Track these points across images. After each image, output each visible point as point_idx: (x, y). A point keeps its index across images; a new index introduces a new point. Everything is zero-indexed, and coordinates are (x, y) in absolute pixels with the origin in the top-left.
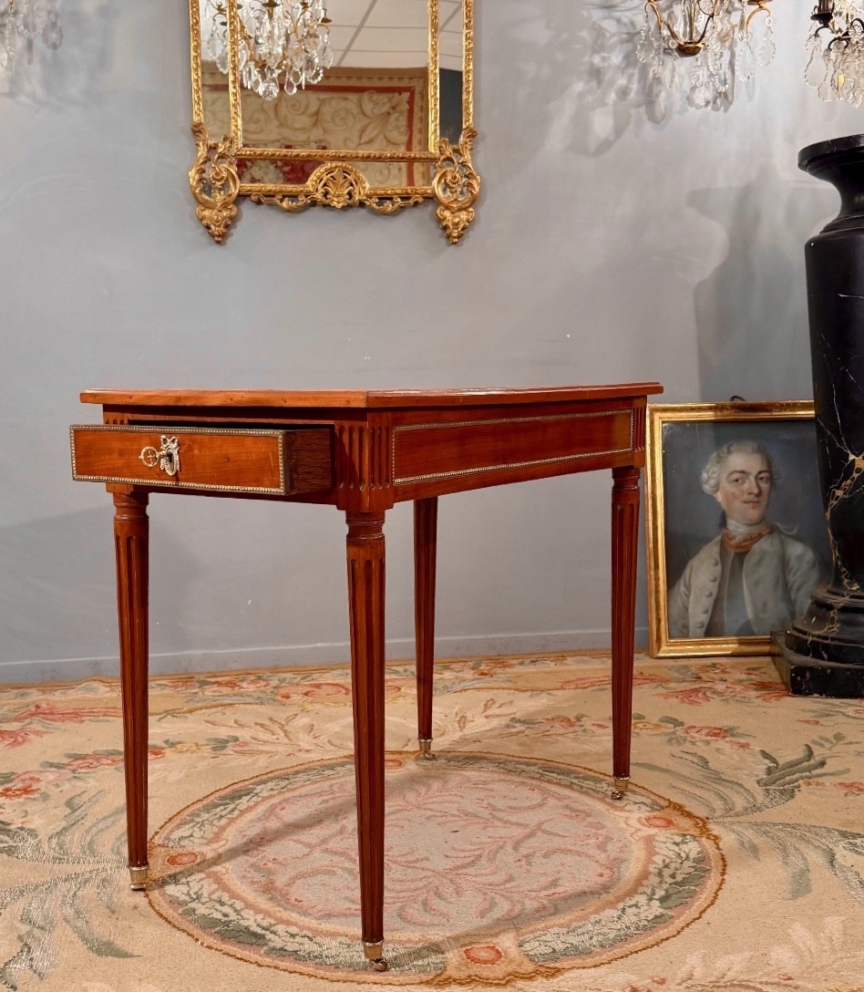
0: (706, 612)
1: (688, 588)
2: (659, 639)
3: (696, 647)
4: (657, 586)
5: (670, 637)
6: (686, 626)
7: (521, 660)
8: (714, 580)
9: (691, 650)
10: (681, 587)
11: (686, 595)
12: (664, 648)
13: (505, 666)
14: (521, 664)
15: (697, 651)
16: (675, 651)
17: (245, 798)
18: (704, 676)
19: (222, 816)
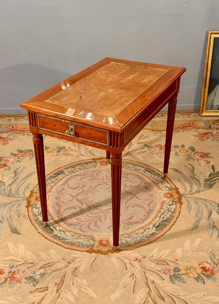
1: (215, 94)
2: (203, 110)
5: (207, 109)
6: (212, 106)
11: (214, 96)
12: (204, 113)
15: (215, 114)
16: (207, 114)
17: (61, 175)
18: (212, 127)
19: (53, 182)
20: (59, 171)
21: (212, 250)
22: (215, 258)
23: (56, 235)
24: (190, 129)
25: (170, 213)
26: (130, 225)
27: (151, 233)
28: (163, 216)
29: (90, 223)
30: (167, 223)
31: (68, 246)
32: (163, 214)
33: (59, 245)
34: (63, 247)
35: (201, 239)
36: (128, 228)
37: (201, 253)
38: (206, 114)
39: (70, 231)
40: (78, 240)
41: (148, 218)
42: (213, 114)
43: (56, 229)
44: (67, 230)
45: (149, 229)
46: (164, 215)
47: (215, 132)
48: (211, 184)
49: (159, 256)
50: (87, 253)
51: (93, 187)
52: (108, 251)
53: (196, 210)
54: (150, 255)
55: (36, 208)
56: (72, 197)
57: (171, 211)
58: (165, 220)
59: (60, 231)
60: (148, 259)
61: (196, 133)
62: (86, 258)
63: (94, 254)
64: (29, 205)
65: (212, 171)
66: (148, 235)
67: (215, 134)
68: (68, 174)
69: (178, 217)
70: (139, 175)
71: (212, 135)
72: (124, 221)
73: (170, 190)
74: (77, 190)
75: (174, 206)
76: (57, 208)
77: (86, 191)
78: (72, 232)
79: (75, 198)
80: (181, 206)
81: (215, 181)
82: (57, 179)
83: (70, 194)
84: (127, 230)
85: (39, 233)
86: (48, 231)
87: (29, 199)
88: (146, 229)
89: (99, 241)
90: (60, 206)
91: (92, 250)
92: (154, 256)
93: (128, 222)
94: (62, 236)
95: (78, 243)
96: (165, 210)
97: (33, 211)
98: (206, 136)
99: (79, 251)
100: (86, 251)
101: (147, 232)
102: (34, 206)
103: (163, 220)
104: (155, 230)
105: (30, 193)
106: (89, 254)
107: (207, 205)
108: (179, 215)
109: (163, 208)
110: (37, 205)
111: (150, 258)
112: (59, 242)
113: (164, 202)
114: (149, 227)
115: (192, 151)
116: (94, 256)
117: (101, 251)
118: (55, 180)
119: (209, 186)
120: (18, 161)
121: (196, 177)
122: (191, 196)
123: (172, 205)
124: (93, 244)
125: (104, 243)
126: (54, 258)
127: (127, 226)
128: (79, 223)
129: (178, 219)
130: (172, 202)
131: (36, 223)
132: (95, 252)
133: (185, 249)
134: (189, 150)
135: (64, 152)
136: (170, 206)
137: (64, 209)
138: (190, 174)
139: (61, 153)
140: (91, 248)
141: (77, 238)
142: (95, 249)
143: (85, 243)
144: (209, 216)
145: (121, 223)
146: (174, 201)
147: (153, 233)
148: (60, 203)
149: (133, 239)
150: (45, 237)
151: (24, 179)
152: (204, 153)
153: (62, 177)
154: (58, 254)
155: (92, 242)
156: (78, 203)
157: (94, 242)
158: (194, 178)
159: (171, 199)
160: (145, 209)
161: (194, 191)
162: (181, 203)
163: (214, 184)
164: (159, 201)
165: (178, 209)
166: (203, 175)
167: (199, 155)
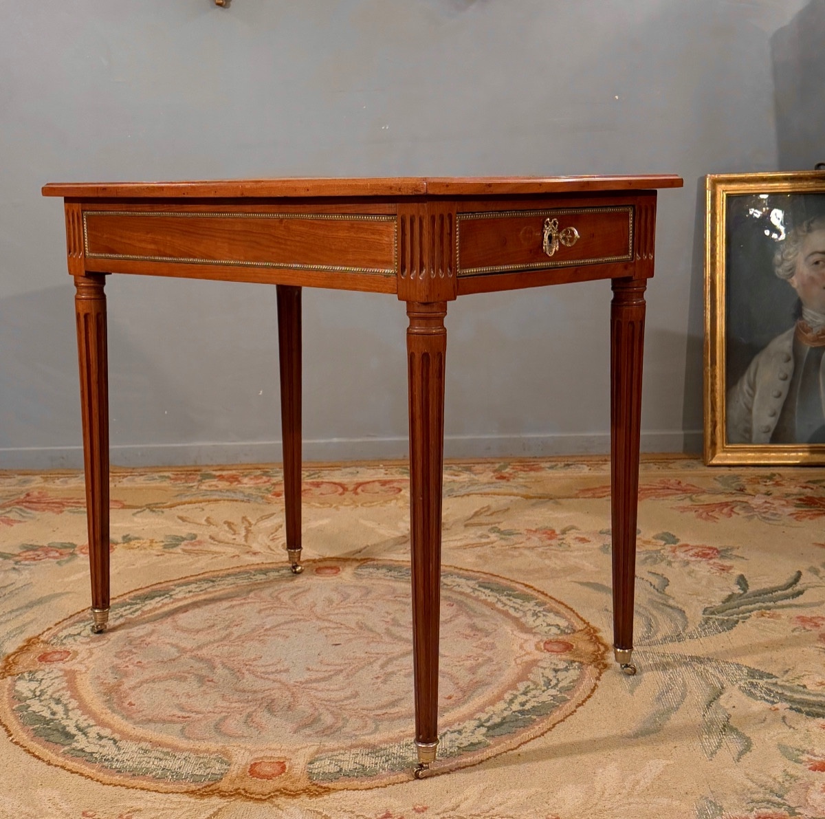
0: (774, 415)
1: (753, 386)
2: (714, 444)
3: (758, 455)
4: (713, 384)
5: (728, 442)
6: (748, 431)
7: (553, 464)
8: (785, 379)
9: (750, 458)
10: (744, 385)
11: (749, 394)
12: (719, 454)
13: (531, 470)
14: (551, 468)
15: (759, 458)
16: (732, 458)
17: (158, 599)
18: (749, 489)
19: (122, 616)
20: (153, 591)
21: (712, 792)
22: (722, 815)
23: (82, 750)
24: (667, 495)
25: (553, 692)
26: (386, 723)
27: (466, 744)
28: (522, 699)
29: (226, 718)
30: (534, 717)
31: (117, 778)
32: (525, 693)
33: (82, 775)
34: (97, 781)
35: (668, 762)
36: (376, 729)
37: (665, 801)
38: (727, 458)
39: (140, 740)
40: (163, 764)
41: (464, 703)
42: (753, 458)
43: (85, 734)
44: (127, 737)
45: (460, 732)
46: (530, 695)
47: (757, 501)
48: (727, 621)
49: (485, 807)
50: (186, 798)
51: (268, 627)
52: (277, 791)
53: (660, 684)
54: (448, 805)
55: (30, 680)
56: (178, 651)
57: (557, 685)
58: (528, 711)
59: (101, 738)
60: (438, 814)
61: (687, 503)
62: (180, 812)
63: (216, 801)
64: (6, 674)
65: (737, 590)
66: (450, 748)
67: (759, 506)
68: (187, 595)
69: (584, 701)
70: (454, 596)
71: (747, 507)
72: (365, 712)
73: (563, 632)
74: (204, 633)
75: (573, 673)
76: (111, 680)
77: (239, 637)
78: (145, 740)
79: (189, 654)
80: (600, 674)
81: (748, 614)
82: (137, 610)
83: (172, 645)
84: (371, 734)
85: (16, 743)
86: (52, 738)
87: (13, 657)
88: (446, 733)
89: (247, 764)
90: (126, 675)
91: (212, 791)
92: (463, 806)
93: (379, 712)
94: (105, 751)
95: (160, 772)
96: (535, 683)
97: (16, 688)
98: (726, 510)
99: (156, 791)
100: (186, 792)
101: (451, 741)
102: (26, 675)
103: (521, 708)
104: (484, 735)
105: (21, 644)
106: (193, 800)
107: (708, 671)
108: (589, 697)
109: (528, 679)
110: (36, 671)
111: (444, 812)
112: (87, 770)
113: (535, 662)
114: (460, 727)
115: (667, 542)
116: (213, 806)
117: (246, 792)
118: (128, 612)
119: (721, 625)
120: (14, 569)
121: (671, 602)
122: (648, 649)
123: (566, 669)
124: (222, 774)
125: (268, 770)
126: (50, 810)
127: (374, 726)
128: (184, 717)
129: (580, 708)
130: (566, 664)
131: (16, 718)
132: (223, 795)
133: (598, 787)
134: (654, 541)
135: (189, 547)
136: (559, 673)
137: (138, 680)
138: (650, 596)
139: (178, 550)
140: (212, 783)
141: (161, 756)
142: (224, 785)
143: (188, 769)
144: (711, 702)
145: (351, 716)
146: (574, 662)
147: (472, 744)
148: (127, 667)
149: (387, 761)
150: (37, 754)
151: (17, 610)
152: (710, 548)
153: (160, 604)
154: (68, 801)
155: (217, 768)
156: (197, 665)
157: (226, 767)
158: (663, 604)
159: (564, 657)
160: (457, 681)
161: (659, 636)
162: (601, 666)
163: (741, 621)
164: (515, 660)
165: (588, 683)
166: (700, 598)
167: (691, 553)
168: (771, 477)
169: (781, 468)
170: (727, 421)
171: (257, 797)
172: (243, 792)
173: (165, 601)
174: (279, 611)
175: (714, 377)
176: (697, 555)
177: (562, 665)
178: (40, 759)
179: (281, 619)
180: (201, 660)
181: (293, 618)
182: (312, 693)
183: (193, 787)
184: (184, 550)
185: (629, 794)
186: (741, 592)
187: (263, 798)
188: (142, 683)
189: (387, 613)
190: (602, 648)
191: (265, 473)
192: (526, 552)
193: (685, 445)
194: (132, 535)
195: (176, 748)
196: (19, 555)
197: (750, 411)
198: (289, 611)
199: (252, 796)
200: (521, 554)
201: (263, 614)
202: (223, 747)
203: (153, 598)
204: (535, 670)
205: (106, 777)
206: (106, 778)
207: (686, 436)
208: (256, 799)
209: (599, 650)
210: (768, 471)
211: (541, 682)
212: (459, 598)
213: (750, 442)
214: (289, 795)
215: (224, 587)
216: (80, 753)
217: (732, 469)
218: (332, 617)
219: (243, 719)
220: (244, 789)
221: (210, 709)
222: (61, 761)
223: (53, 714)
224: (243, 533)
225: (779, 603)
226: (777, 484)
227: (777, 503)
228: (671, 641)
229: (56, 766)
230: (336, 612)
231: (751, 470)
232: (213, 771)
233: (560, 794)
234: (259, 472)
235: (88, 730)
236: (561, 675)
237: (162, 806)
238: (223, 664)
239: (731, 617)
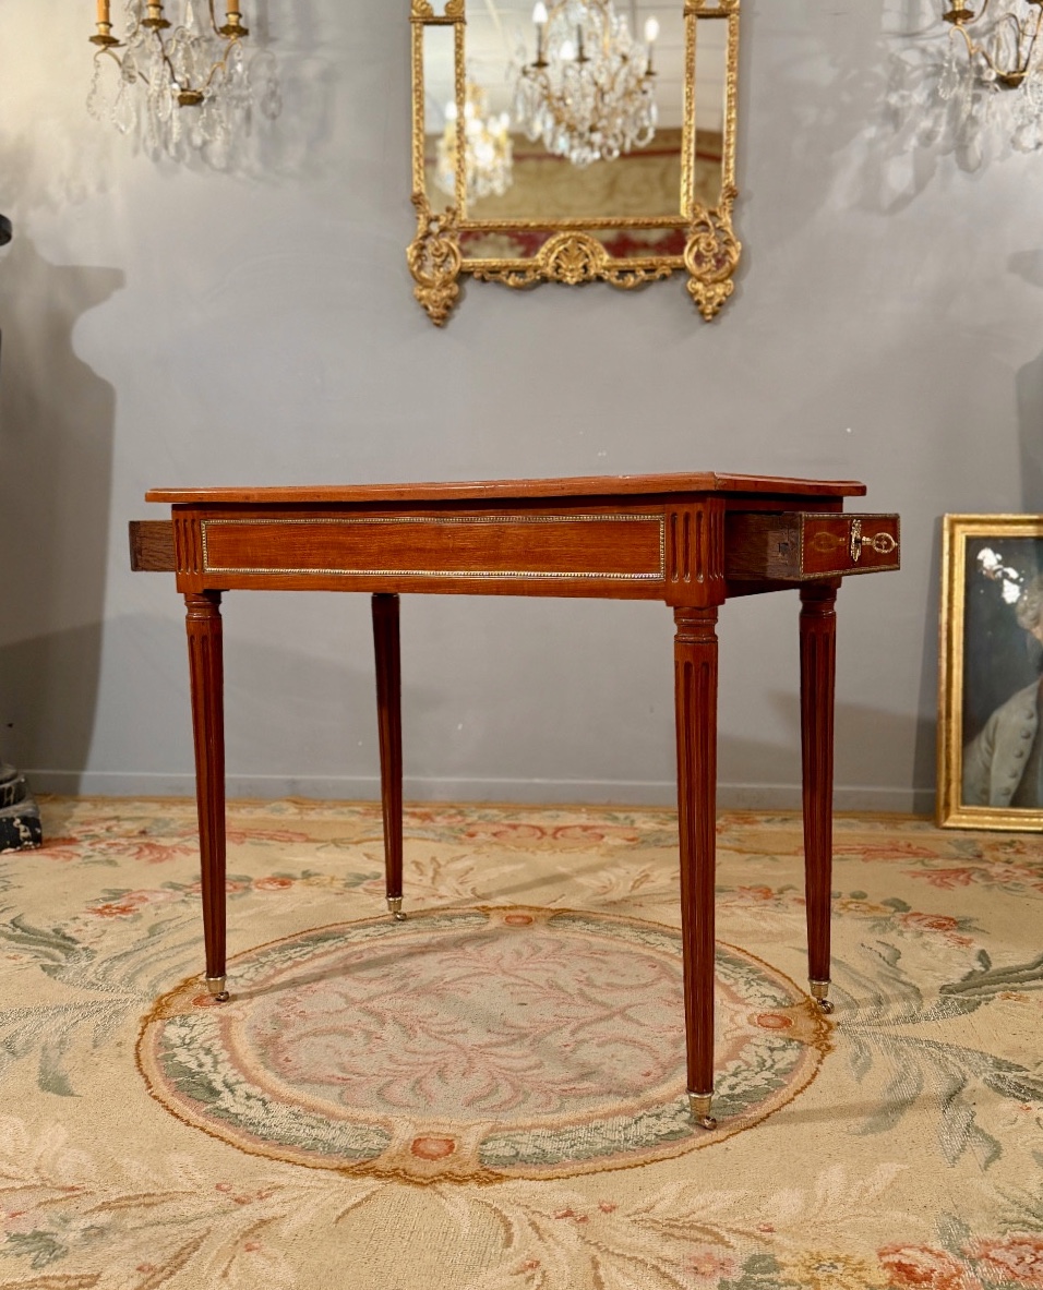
0: (1014, 776)
1: (991, 744)
2: (947, 804)
3: (996, 819)
4: (948, 739)
5: (964, 803)
6: (986, 792)
7: (770, 817)
8: (1027, 737)
9: (988, 822)
10: (981, 743)
11: (988, 752)
12: (953, 816)
13: (746, 823)
14: (768, 821)
15: (997, 823)
16: (968, 821)
17: (331, 942)
18: (987, 855)
19: (290, 958)
20: (327, 933)
21: (956, 1206)
22: (969, 1236)
23: (227, 1110)
24: (896, 857)
25: (767, 1074)
26: (572, 1100)
27: (665, 1131)
28: (733, 1081)
29: (391, 1082)
30: (746, 1104)
31: (262, 1147)
32: (735, 1075)
33: (222, 1139)
34: (238, 1148)
35: (902, 1166)
36: (561, 1109)
37: (899, 1215)
38: (961, 821)
39: (292, 1102)
40: (315, 1132)
41: (664, 1082)
42: (991, 823)
43: (232, 1091)
44: (279, 1098)
45: (658, 1116)
46: (740, 1077)
47: (998, 869)
48: (968, 1001)
49: (684, 1210)
50: (336, 1176)
51: (448, 980)
52: (442, 1174)
53: (892, 1072)
54: (641, 1205)
55: (181, 1026)
56: (346, 1003)
57: (772, 1066)
58: (738, 1095)
59: (249, 1097)
60: (629, 1216)
61: (919, 867)
62: (327, 1193)
63: (370, 1182)
64: (157, 1017)
65: (978, 966)
66: (647, 1135)
67: (998, 875)
68: (364, 939)
69: (803, 1088)
70: (657, 956)
71: (986, 875)
72: (550, 1086)
73: (780, 1005)
74: (378, 983)
75: (791, 1055)
76: (269, 1030)
77: (415, 989)
78: (299, 1104)
79: (358, 1005)
80: (823, 1056)
81: (991, 996)
82: (308, 953)
83: (341, 995)
84: (553, 1112)
85: (155, 1097)
86: (195, 1094)
87: (166, 998)
88: (641, 1118)
89: (410, 1139)
90: (286, 1026)
91: (366, 1169)
92: (658, 1208)
93: (566, 1087)
94: (251, 1113)
95: (311, 1142)
96: (746, 1063)
97: (165, 1033)
98: (962, 877)
99: (303, 1165)
100: (337, 1169)
101: (648, 1127)
102: (177, 1019)
103: (730, 1092)
104: (685, 1121)
105: (178, 984)
106: (343, 1179)
107: (947, 1059)
108: (809, 1083)
109: (740, 1058)
110: (189, 1016)
111: (635, 1213)
112: (228, 1133)
113: (746, 1039)
114: (658, 1111)
115: (898, 910)
116: (365, 1188)
117: (406, 1173)
118: (298, 954)
119: (961, 1005)
120: (183, 901)
121: (903, 977)
122: (877, 1030)
123: (784, 1049)
124: (380, 1150)
125: (433, 1148)
126: (180, 1180)
127: (558, 1103)
128: (344, 1079)
129: (800, 1096)
130: (783, 1043)
131: (160, 1067)
132: (378, 1175)
133: (820, 1193)
134: (882, 906)
135: (371, 887)
136: (775, 1052)
137: (298, 1032)
138: (879, 969)
139: (360, 889)
140: (366, 1159)
141: (314, 1123)
142: (382, 1164)
143: (341, 1142)
144: (952, 1096)
145: (533, 1090)
146: (793, 1041)
147: (672, 1132)
148: (288, 1016)
149: (572, 1146)
150: (176, 1111)
151: (180, 946)
152: (946, 918)
153: (333, 948)
154: (203, 1170)
155: (376, 1142)
156: (365, 1019)
157: (386, 1141)
158: (895, 979)
159: (780, 1033)
160: (656, 1056)
161: (891, 1016)
162: (824, 1047)
163: (983, 1003)
164: (724, 1034)
165: (809, 1065)
166: (937, 974)
167: (926, 922)
168: (1011, 844)
169: (1022, 835)
170: (962, 780)
171: (418, 1180)
172: (402, 1173)
173: (339, 944)
174: (461, 963)
175: (949, 731)
176: (931, 925)
177: (778, 1043)
178: (178, 1117)
179: (463, 972)
180: (371, 1013)
181: (477, 971)
182: (491, 1059)
183: (346, 1163)
184: (366, 890)
185: (857, 1204)
186: (983, 969)
187: (425, 1182)
188: (301, 1037)
189: (581, 971)
190: (825, 1027)
191: (460, 813)
192: (739, 912)
193: (916, 805)
194: (313, 870)
195: (332, 1116)
196: (190, 887)
197: (988, 770)
198: (473, 963)
199: (413, 1178)
200: (733, 913)
201: (444, 965)
202: (385, 1117)
203: (326, 940)
204: (747, 1047)
205: (249, 1144)
206: (249, 1146)
207: (916, 795)
208: (417, 1183)
209: (821, 1028)
210: (1006, 838)
211: (754, 1061)
212: (663, 958)
213: (986, 804)
214: (455, 1181)
215: (404, 932)
216: (224, 1114)
217: (968, 833)
218: (519, 973)
219: (409, 1086)
220: (404, 1170)
221: (375, 1071)
222: (201, 1121)
223: (201, 1066)
224: (431, 874)
225: (1027, 984)
226: (1018, 852)
227: (1019, 872)
228: (905, 1022)
229: (195, 1127)
230: (525, 966)
231: (989, 836)
232: (370, 1145)
233: (774, 1199)
234: (453, 811)
235: (237, 1087)
236: (777, 1055)
237: (308, 1184)
238: (394, 1019)
239: (972, 998)
